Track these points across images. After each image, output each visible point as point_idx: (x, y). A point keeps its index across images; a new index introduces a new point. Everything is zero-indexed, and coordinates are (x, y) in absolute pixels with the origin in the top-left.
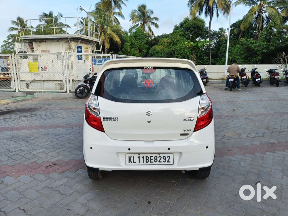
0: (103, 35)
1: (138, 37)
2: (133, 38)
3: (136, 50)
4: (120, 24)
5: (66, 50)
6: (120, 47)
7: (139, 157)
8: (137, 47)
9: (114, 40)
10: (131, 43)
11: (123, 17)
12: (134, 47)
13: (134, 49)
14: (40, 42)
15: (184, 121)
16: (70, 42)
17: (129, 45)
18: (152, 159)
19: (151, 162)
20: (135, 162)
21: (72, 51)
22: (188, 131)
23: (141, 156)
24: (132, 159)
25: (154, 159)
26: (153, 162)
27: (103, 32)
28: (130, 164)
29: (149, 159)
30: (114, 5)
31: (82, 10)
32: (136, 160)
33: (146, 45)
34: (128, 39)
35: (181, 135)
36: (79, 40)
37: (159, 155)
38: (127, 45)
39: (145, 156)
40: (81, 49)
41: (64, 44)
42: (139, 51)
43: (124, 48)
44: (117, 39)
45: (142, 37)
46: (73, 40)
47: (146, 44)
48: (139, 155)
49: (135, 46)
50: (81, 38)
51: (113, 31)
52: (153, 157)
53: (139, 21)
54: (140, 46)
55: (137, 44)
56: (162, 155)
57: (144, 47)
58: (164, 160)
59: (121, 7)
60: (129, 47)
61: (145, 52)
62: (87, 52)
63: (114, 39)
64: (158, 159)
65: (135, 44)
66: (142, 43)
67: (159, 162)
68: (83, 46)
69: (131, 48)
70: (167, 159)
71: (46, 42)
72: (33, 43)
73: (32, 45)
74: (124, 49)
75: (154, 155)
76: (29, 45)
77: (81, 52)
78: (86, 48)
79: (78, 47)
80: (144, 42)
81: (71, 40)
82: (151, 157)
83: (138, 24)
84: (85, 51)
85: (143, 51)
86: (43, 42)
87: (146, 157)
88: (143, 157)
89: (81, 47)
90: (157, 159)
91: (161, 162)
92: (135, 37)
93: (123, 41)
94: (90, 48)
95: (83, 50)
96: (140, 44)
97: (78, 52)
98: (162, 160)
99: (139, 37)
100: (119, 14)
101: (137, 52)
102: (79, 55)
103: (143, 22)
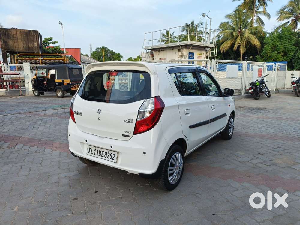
0: (240, 39)
1: (283, 38)
2: (276, 39)
3: (279, 53)
4: (264, 25)
5: (178, 57)
6: (259, 51)
7: (95, 150)
8: (282, 50)
9: (252, 44)
10: (273, 45)
11: (269, 16)
12: (276, 50)
13: (276, 52)
14: (159, 51)
15: (124, 122)
16: (182, 49)
17: (270, 47)
18: (103, 154)
19: (102, 156)
20: (92, 154)
21: (184, 58)
22: (128, 132)
23: (97, 149)
24: (91, 150)
25: (104, 154)
26: (103, 157)
27: (239, 36)
28: (89, 154)
29: (101, 154)
30: (259, 4)
31: (204, 17)
32: (93, 152)
33: (294, 47)
34: (270, 41)
35: (123, 135)
36: (191, 46)
37: (109, 151)
38: (268, 48)
39: (99, 149)
40: (194, 55)
41: (177, 52)
42: (283, 54)
43: (263, 51)
44: (256, 42)
45: (290, 36)
46: (185, 47)
47: (294, 45)
48: (96, 148)
49: (278, 48)
50: (192, 45)
51: (251, 34)
52: (104, 152)
53: (289, 18)
54: (285, 48)
55: (281, 46)
56: (110, 152)
57: (291, 50)
58: (111, 157)
59: (266, 4)
60: (270, 50)
61: (292, 55)
62: (200, 58)
63: (252, 42)
64: (108, 155)
65: (278, 46)
66: (288, 44)
67: (108, 158)
68: (196, 53)
69: (273, 52)
70: (113, 156)
71: (163, 50)
72: (154, 52)
73: (153, 54)
74: (263, 53)
75: (105, 151)
76: (151, 54)
77: (193, 58)
78: (199, 54)
79: (190, 54)
80: (291, 42)
81: (184, 47)
82: (103, 151)
83: (289, 22)
84: (197, 58)
85: (289, 54)
86: (162, 51)
87: (100, 151)
88: (98, 151)
89: (193, 54)
90: (106, 155)
91: (109, 158)
92: (279, 38)
93: (263, 44)
94: (204, 54)
95: (196, 56)
96: (286, 45)
97: (190, 58)
98: (110, 157)
99: (285, 38)
100: (265, 13)
101: (280, 56)
102: (190, 62)
103: (295, 19)
